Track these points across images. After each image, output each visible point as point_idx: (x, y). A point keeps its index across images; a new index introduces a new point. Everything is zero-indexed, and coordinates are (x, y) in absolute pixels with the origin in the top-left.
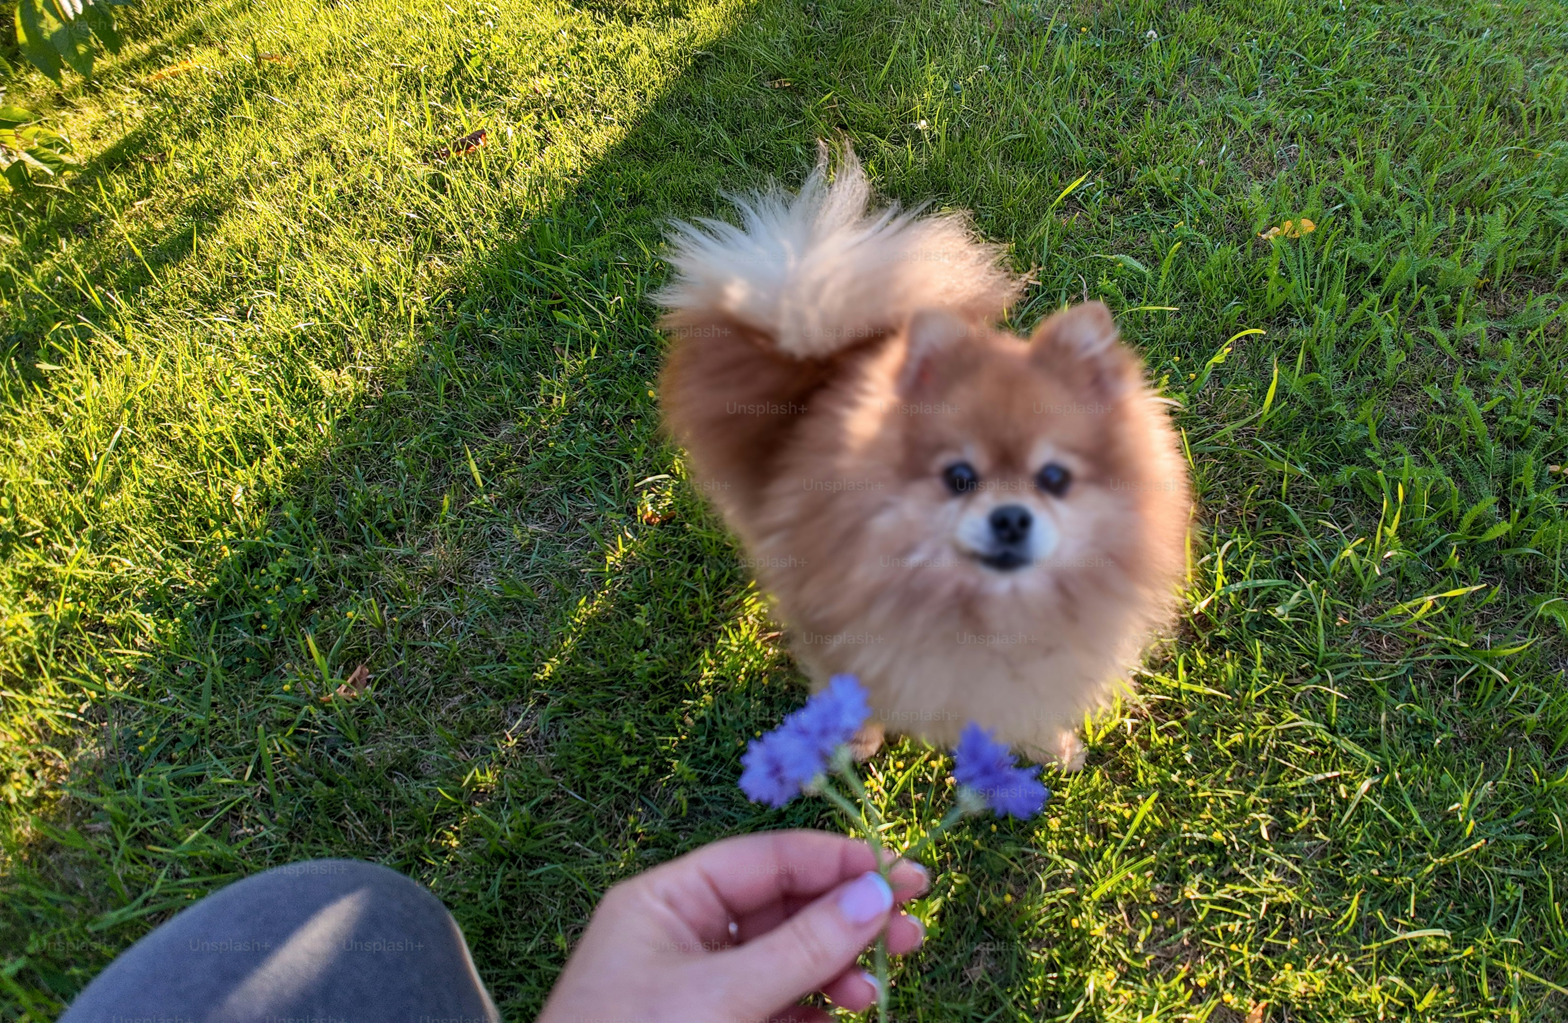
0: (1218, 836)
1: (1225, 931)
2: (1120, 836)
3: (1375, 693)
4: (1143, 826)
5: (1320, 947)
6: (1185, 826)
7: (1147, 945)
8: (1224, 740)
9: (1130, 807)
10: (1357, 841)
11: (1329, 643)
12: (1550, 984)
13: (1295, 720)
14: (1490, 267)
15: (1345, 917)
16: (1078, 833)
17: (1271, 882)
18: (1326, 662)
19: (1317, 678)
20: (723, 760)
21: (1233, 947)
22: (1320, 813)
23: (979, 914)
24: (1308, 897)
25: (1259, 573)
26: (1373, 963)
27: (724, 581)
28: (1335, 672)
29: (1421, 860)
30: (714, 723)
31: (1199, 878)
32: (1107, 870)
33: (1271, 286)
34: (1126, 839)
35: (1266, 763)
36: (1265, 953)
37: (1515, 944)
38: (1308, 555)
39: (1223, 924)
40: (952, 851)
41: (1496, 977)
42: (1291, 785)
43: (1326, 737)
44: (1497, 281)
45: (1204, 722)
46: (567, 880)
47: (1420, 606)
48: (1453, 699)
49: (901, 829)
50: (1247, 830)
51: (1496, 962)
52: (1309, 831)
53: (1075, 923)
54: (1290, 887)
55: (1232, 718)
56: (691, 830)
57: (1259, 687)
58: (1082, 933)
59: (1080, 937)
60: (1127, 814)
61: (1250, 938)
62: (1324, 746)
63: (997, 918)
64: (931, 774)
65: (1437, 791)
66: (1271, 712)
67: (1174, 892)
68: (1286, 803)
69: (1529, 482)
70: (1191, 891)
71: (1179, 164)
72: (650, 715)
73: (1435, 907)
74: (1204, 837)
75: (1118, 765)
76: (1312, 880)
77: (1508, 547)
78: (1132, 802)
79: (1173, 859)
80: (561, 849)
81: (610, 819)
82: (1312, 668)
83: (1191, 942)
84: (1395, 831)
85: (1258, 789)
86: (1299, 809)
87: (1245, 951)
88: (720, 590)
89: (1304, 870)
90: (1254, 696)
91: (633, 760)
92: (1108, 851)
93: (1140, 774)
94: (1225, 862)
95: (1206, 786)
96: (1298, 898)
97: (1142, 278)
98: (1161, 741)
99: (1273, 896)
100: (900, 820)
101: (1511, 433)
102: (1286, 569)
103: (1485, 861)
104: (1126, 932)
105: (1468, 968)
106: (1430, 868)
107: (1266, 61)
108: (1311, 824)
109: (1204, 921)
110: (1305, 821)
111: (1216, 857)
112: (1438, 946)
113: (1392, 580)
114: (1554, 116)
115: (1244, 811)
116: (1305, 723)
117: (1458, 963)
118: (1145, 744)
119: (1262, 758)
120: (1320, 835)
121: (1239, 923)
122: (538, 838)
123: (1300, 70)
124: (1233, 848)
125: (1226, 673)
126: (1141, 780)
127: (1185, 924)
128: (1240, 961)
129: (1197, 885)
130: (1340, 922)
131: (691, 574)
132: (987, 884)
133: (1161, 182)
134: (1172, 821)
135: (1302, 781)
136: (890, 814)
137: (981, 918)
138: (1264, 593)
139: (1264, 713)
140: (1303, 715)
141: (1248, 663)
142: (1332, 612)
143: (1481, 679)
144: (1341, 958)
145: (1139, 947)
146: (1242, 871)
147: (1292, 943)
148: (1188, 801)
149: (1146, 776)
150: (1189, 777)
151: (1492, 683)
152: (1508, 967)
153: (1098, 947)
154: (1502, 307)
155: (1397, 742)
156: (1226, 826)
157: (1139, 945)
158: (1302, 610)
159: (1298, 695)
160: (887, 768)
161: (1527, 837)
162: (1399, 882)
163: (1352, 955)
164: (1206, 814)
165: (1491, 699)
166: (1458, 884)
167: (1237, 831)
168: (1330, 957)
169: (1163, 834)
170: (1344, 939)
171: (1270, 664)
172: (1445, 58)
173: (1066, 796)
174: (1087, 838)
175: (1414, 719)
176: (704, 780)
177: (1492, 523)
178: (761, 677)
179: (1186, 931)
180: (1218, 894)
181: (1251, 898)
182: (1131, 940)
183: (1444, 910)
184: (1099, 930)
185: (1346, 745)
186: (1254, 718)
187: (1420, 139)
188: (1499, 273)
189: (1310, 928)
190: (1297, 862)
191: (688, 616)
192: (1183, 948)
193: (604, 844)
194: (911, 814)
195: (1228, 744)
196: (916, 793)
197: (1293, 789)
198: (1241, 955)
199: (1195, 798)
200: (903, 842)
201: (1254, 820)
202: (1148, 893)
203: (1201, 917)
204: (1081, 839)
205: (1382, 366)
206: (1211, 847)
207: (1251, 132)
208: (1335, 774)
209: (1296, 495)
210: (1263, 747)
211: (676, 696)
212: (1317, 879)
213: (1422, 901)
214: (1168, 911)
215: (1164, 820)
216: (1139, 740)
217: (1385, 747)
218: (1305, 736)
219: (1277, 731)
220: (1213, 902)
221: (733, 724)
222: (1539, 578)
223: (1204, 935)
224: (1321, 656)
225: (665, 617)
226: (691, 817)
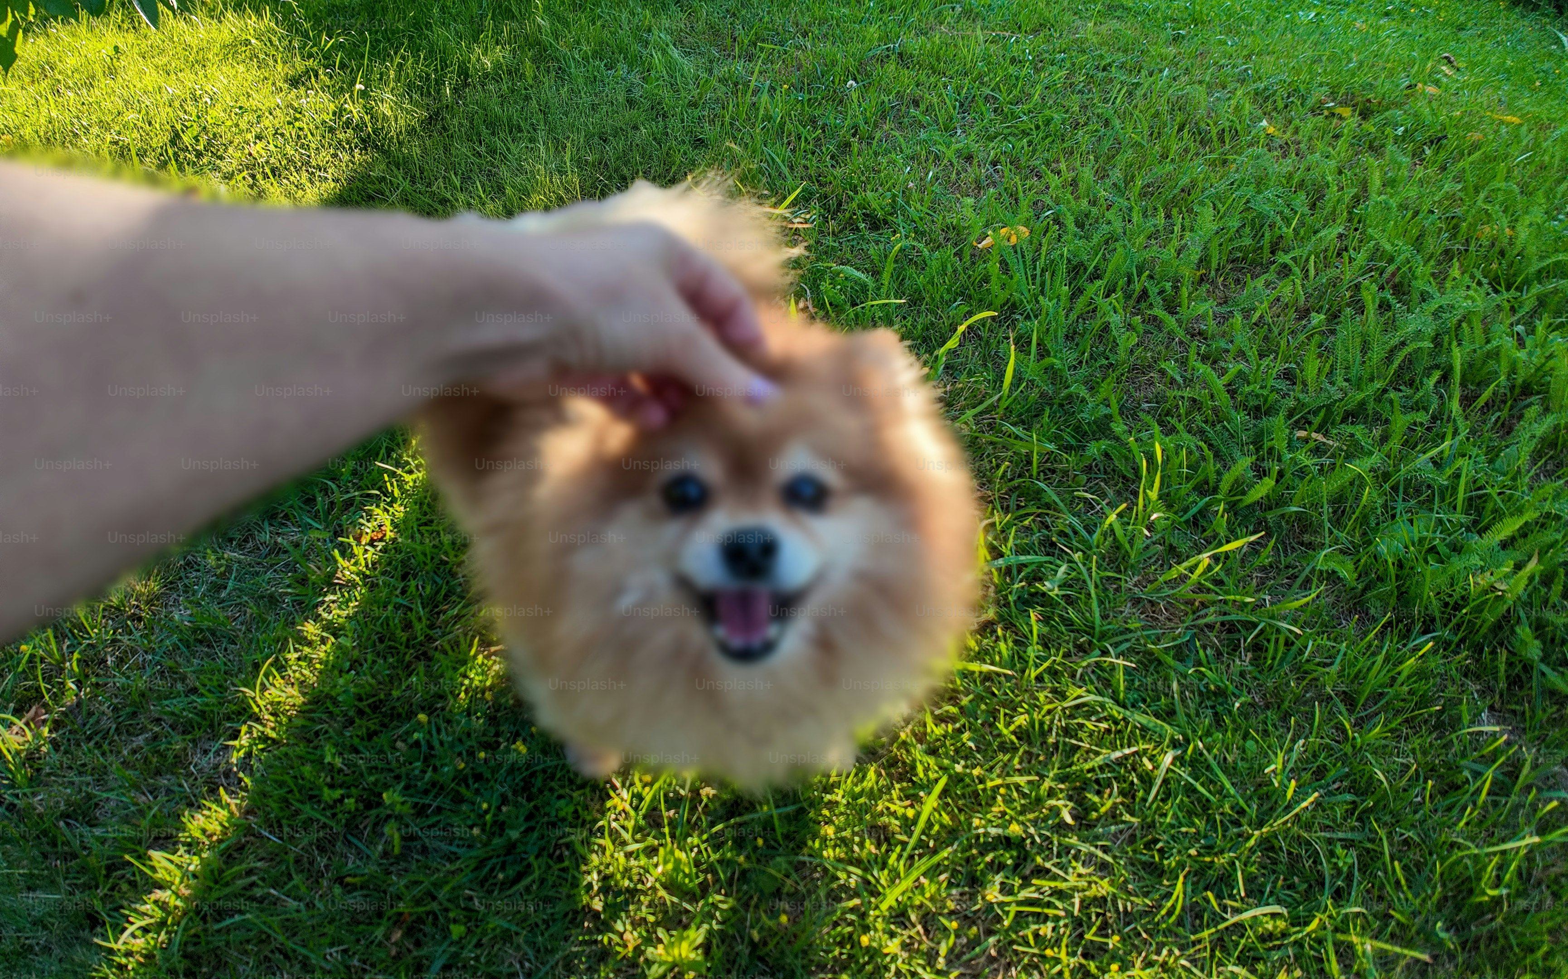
0: (1015, 829)
1: (1036, 935)
2: (904, 838)
3: (1160, 663)
4: (930, 824)
5: (1145, 942)
6: (976, 822)
7: (949, 962)
8: (1007, 725)
9: (912, 806)
10: (1168, 820)
11: (1104, 617)
12: (1406, 952)
13: (1079, 697)
14: (1204, 261)
15: (1169, 904)
16: (857, 839)
17: (1080, 875)
18: (1103, 636)
19: (1097, 652)
20: (442, 788)
21: (1049, 952)
22: (1122, 793)
23: (751, 941)
24: (1123, 887)
25: (1020, 550)
26: (1207, 954)
27: (440, 597)
28: (1116, 645)
29: (1240, 835)
30: (431, 748)
31: (999, 878)
32: (895, 877)
33: (994, 286)
34: (912, 842)
35: (1056, 745)
36: (1085, 956)
37: (1358, 915)
38: (1068, 531)
39: (1034, 927)
40: (714, 872)
41: (1346, 953)
42: (1087, 766)
43: (1116, 711)
44: (1213, 273)
45: (983, 707)
46: (262, 932)
47: (1196, 566)
48: (1243, 662)
49: (652, 851)
50: (1044, 820)
51: (1340, 937)
52: (1113, 816)
53: (865, 940)
54: (1102, 878)
55: (1012, 701)
56: (406, 871)
57: (1037, 666)
58: (873, 953)
59: (871, 958)
60: (910, 813)
61: (1065, 941)
62: (1116, 723)
63: (771, 946)
64: (683, 787)
65: (1242, 759)
66: (1054, 691)
67: (972, 897)
68: (1085, 785)
69: (1281, 445)
70: (993, 894)
71: (889, 190)
72: (356, 741)
73: (1263, 885)
74: (1000, 831)
75: (893, 763)
76: (1125, 868)
77: (1270, 509)
78: (914, 799)
79: (968, 860)
80: (252, 899)
81: (311, 863)
82: (1090, 643)
83: (999, 952)
84: (1206, 805)
85: (1051, 775)
86: (1099, 793)
87: (1063, 955)
88: (437, 606)
89: (1114, 857)
90: (1033, 675)
91: (337, 793)
92: (894, 856)
93: (920, 769)
94: (1025, 859)
95: (994, 776)
96: (1112, 890)
97: (864, 288)
98: (939, 731)
99: (1084, 890)
100: (651, 841)
101: (1252, 403)
102: (1049, 547)
103: (1308, 827)
104: (924, 947)
105: (1311, 947)
106: (1252, 842)
107: (962, 105)
108: (1115, 806)
109: (1010, 928)
110: (1109, 804)
111: (1015, 853)
112: (1275, 927)
113: (1159, 547)
114: (1240, 133)
115: (1039, 801)
116: (1091, 698)
117: (1299, 944)
118: (921, 738)
119: (1051, 740)
120: (1127, 817)
121: (1050, 925)
122: (227, 884)
123: (995, 111)
124: (1033, 842)
125: (1000, 653)
126: (921, 775)
127: (990, 933)
128: (1058, 968)
129: (998, 887)
130: (1163, 912)
131: (404, 592)
132: (757, 907)
133: (874, 205)
134: (962, 818)
135: (1099, 760)
136: (638, 836)
137: (753, 945)
138: (1029, 570)
139: (1046, 693)
140: (1088, 691)
141: (1021, 642)
142: (1104, 584)
143: (1268, 641)
144: (1171, 953)
145: (941, 963)
146: (1048, 865)
147: (1113, 941)
148: (976, 794)
149: (926, 770)
150: (974, 767)
151: (1282, 642)
152: (1355, 939)
153: (893, 968)
154: (1221, 295)
155: (1192, 712)
156: (1021, 818)
157: (941, 960)
158: (1071, 586)
159: (1080, 671)
160: (632, 784)
161: (1349, 797)
162: (1221, 861)
163: (1182, 948)
164: (999, 806)
165: (1282, 660)
166: (1283, 857)
167: (1035, 823)
168: (1158, 953)
169: (951, 834)
170: (1168, 932)
171: (1045, 642)
172: (1130, 94)
173: (839, 798)
174: (868, 843)
175: (1207, 686)
176: (420, 811)
177: (1251, 486)
178: (483, 693)
179: (992, 940)
180: (1024, 894)
181: (1060, 894)
182: (931, 957)
183: (1274, 887)
184: (893, 946)
185: (1139, 718)
186: (1037, 699)
187: (1118, 157)
188: (1214, 265)
189: (1129, 924)
190: (1105, 849)
191: (399, 633)
192: (991, 960)
193: (303, 889)
194: (664, 835)
195: (1012, 728)
196: (668, 810)
197: (1089, 771)
198: (1058, 961)
199: (984, 790)
200: (656, 866)
201: (1051, 809)
202: (943, 901)
203: (1006, 923)
204: (861, 845)
205: (1113, 350)
206: (1007, 842)
207: (955, 161)
208: (1133, 749)
209: (1048, 472)
210: (1050, 730)
211: (386, 721)
212: (1130, 868)
213: (1249, 880)
214: (968, 920)
215: (953, 817)
216: (914, 734)
217: (1181, 718)
218: (1094, 712)
219: (1064, 709)
220: (1020, 903)
221: (452, 746)
222: (1306, 538)
223: (1012, 942)
224: (1097, 629)
225: (375, 637)
226: (404, 856)
